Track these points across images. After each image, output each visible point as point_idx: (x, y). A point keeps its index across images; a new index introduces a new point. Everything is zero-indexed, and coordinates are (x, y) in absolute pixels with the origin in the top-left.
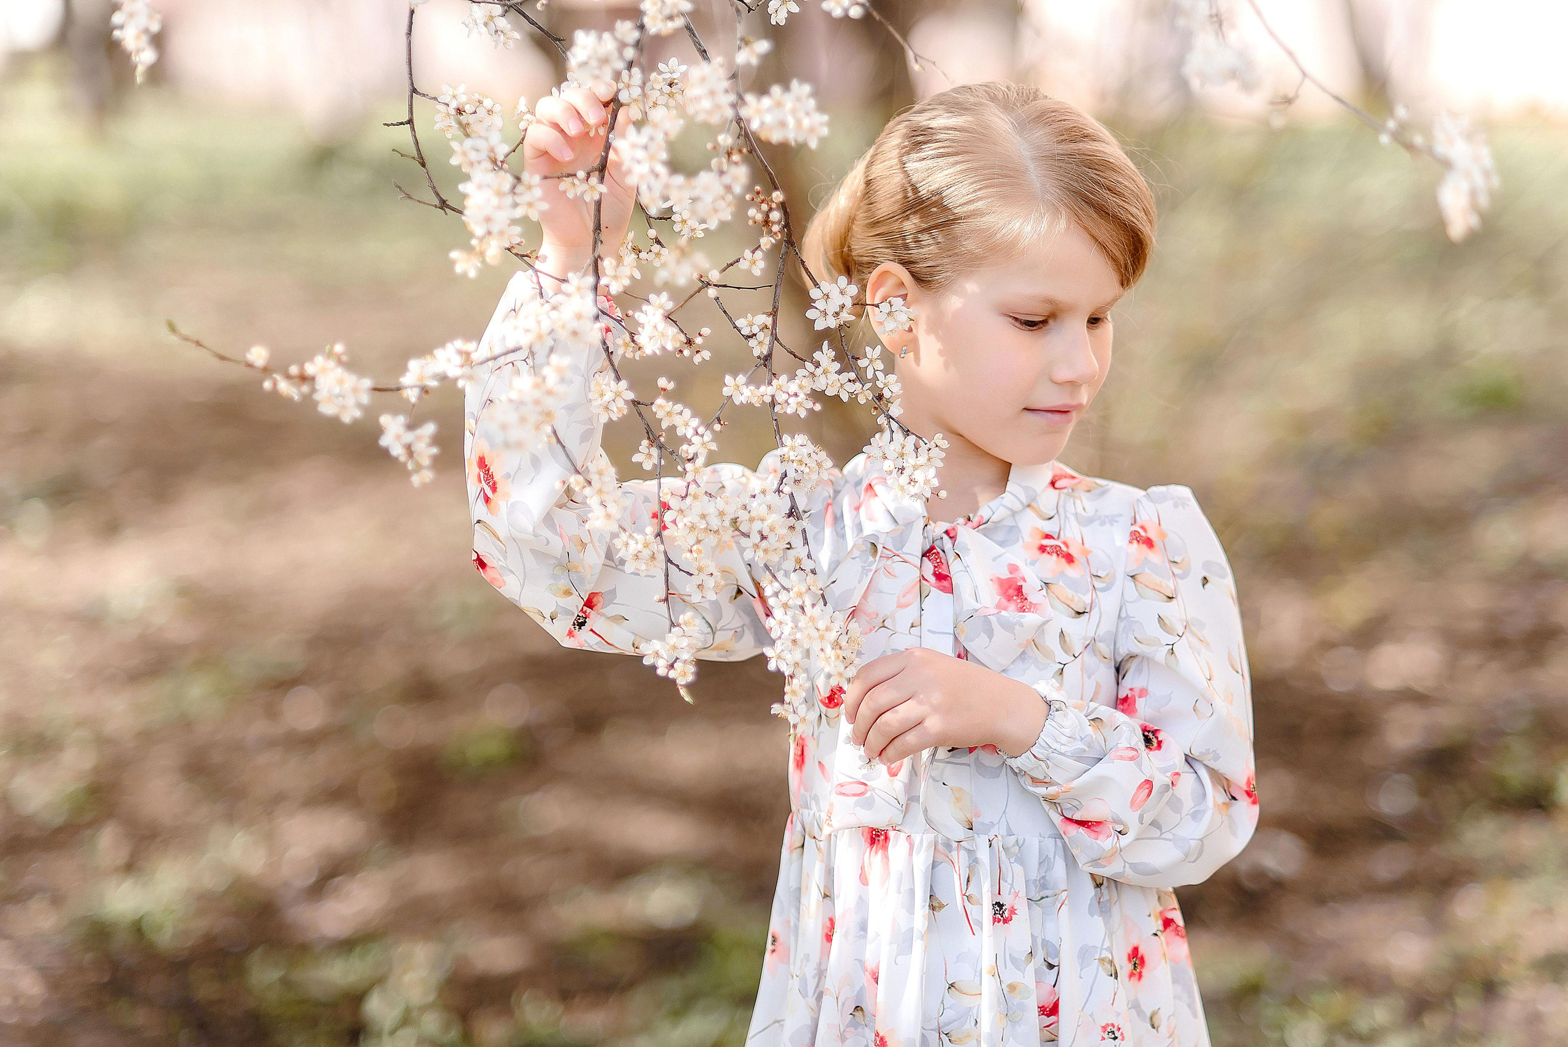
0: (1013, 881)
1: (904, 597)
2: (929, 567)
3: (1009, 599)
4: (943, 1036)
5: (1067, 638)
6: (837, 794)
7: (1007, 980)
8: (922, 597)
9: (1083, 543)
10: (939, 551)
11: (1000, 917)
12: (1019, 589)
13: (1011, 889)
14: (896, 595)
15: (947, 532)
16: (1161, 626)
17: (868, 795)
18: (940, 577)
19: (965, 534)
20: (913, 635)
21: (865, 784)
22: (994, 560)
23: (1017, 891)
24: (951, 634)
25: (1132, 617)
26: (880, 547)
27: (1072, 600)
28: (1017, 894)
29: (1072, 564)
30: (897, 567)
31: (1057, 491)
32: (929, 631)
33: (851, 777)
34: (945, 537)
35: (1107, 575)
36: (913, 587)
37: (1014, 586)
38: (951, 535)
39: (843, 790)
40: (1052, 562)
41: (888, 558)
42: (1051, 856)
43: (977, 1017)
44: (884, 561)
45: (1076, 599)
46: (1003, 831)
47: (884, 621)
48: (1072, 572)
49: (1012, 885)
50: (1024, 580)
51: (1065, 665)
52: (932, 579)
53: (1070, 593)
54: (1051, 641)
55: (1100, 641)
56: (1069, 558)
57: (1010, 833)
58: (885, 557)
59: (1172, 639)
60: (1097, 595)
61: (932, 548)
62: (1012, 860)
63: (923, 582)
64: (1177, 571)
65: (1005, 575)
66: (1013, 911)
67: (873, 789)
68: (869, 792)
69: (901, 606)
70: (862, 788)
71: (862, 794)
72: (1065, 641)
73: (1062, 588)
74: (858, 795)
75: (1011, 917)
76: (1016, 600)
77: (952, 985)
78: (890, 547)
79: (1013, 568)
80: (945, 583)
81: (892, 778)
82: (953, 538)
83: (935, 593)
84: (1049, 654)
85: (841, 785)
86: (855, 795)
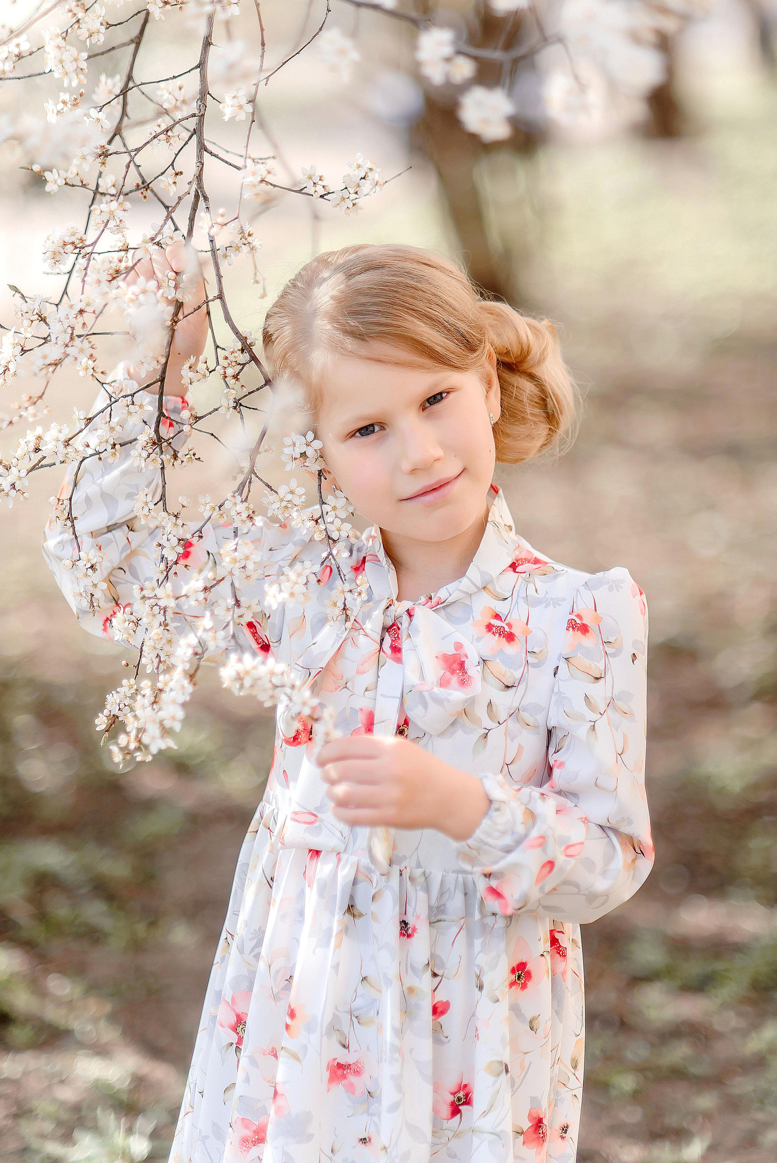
1: (362, 665)
3: (453, 672)
4: (354, 1018)
5: (494, 708)
6: (292, 820)
7: (407, 983)
8: (379, 665)
9: (527, 624)
11: (404, 933)
12: (462, 665)
14: (357, 662)
16: (586, 704)
19: (422, 613)
20: (367, 697)
21: (316, 816)
24: (397, 698)
25: (563, 693)
29: (512, 643)
31: (517, 574)
32: (382, 695)
37: (459, 661)
40: (493, 641)
42: (452, 889)
43: (379, 1008)
45: (508, 674)
46: (413, 864)
47: (346, 683)
48: (511, 649)
50: (467, 657)
51: (489, 730)
53: (503, 668)
54: (481, 712)
55: (524, 710)
56: (510, 637)
57: (419, 866)
59: (594, 716)
64: (609, 650)
66: (414, 930)
67: (322, 821)
69: (359, 672)
70: (312, 818)
71: (311, 823)
72: (492, 710)
73: (497, 666)
77: (364, 979)
79: (459, 646)
84: (476, 721)
86: (306, 823)
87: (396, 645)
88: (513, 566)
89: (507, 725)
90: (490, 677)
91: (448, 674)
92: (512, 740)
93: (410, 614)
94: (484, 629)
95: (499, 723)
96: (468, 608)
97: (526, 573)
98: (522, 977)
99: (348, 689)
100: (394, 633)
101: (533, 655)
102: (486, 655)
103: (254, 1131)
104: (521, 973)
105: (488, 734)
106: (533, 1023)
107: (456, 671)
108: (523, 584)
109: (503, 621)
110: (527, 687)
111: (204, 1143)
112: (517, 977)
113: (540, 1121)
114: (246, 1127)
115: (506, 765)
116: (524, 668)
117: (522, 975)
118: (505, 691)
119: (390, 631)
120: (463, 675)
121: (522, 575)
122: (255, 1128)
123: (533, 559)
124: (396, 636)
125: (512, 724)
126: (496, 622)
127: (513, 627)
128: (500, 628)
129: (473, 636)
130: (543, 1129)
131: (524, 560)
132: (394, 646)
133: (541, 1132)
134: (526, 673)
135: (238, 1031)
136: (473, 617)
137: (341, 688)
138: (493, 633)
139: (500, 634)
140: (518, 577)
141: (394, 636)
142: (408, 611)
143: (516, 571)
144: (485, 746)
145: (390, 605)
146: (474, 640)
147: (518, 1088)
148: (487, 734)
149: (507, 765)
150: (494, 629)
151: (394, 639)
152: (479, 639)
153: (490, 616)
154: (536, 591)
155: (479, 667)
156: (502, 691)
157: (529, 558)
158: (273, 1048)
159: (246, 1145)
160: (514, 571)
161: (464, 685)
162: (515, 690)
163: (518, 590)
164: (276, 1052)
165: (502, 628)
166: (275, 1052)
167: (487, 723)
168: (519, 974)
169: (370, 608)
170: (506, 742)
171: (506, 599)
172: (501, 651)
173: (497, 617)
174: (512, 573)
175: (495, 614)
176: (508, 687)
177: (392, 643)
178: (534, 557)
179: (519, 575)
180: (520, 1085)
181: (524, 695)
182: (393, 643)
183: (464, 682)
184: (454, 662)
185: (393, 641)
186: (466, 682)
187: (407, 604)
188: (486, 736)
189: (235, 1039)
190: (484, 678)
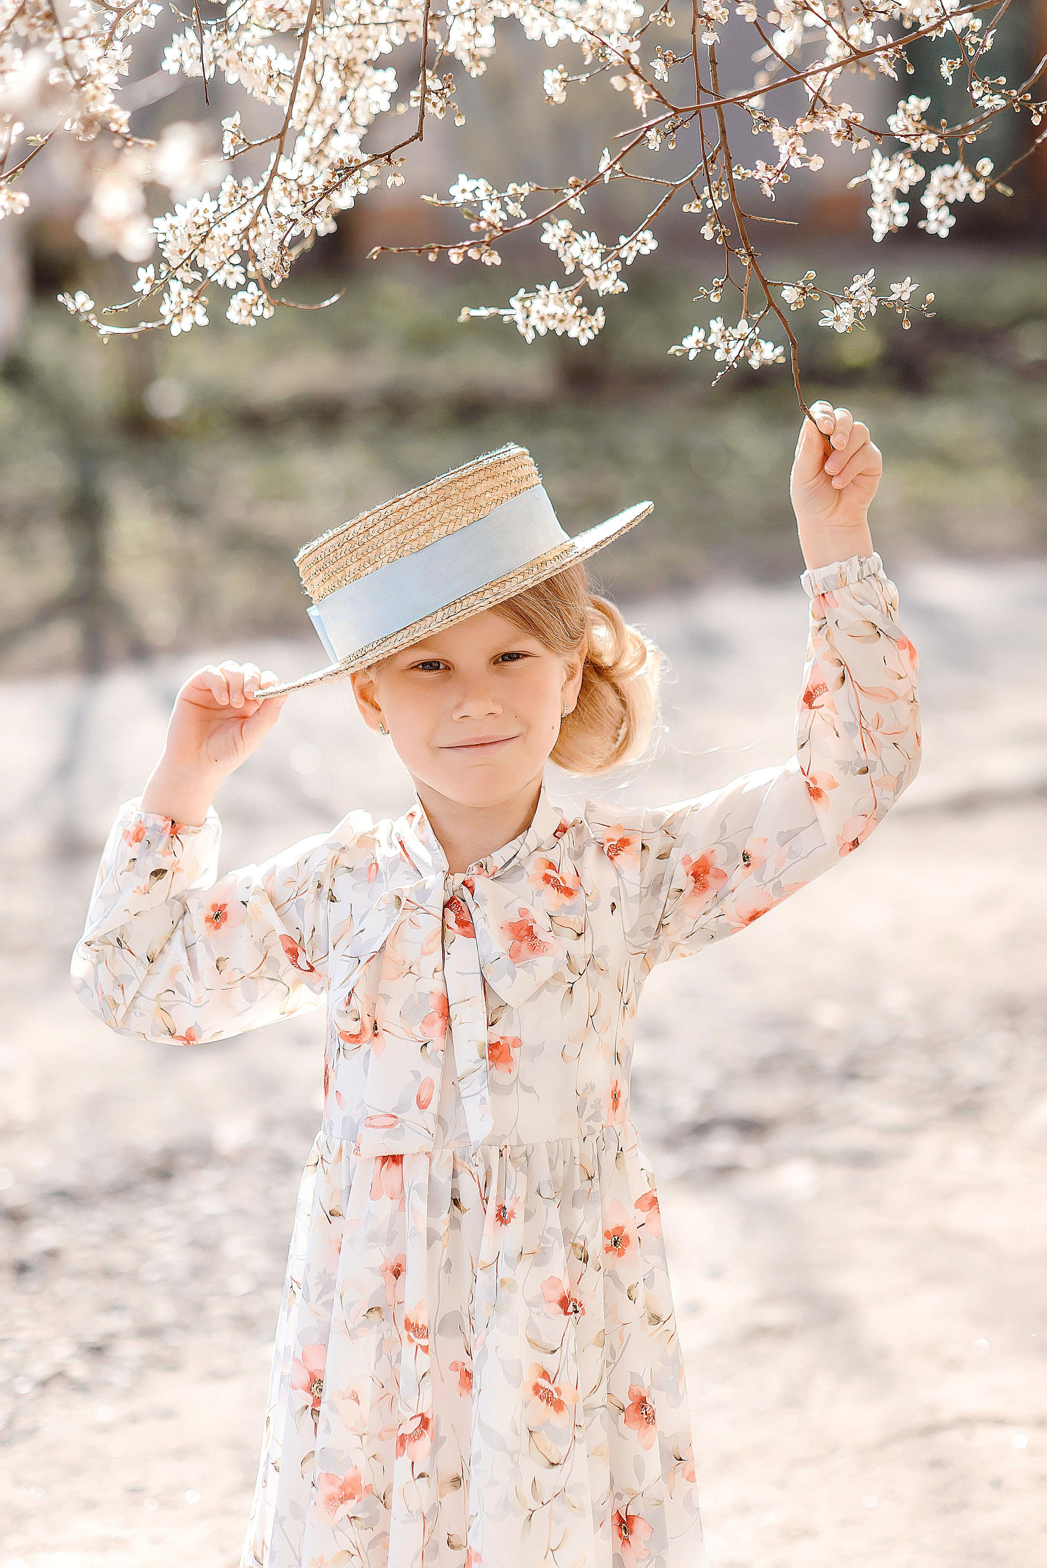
0: (515, 1188)
10: (459, 900)
13: (512, 1196)
15: (464, 883)
17: (398, 1126)
18: (462, 923)
21: (395, 1117)
23: (518, 1197)
28: (517, 1200)
30: (421, 918)
33: (381, 1111)
34: (464, 887)
38: (469, 886)
39: (372, 1123)
41: (413, 910)
44: (408, 914)
47: (410, 968)
49: (514, 1192)
52: (455, 926)
61: (452, 899)
62: (518, 1169)
67: (403, 1121)
68: (399, 1124)
74: (389, 1126)
75: (510, 1220)
80: (467, 929)
81: (422, 1110)
82: (471, 889)
83: (460, 938)
85: (371, 1118)
98: (618, 1243)
99: (413, 973)
103: (340, 1487)
104: (618, 1238)
106: (632, 1292)
111: (281, 1525)
112: (613, 1243)
113: (644, 1400)
114: (331, 1483)
117: (619, 1240)
122: (341, 1483)
130: (647, 1410)
133: (644, 1413)
135: (312, 1391)
137: (404, 974)
147: (618, 1360)
158: (353, 1391)
159: (332, 1504)
164: (357, 1396)
166: (355, 1396)
168: (615, 1239)
180: (620, 1358)
189: (309, 1400)
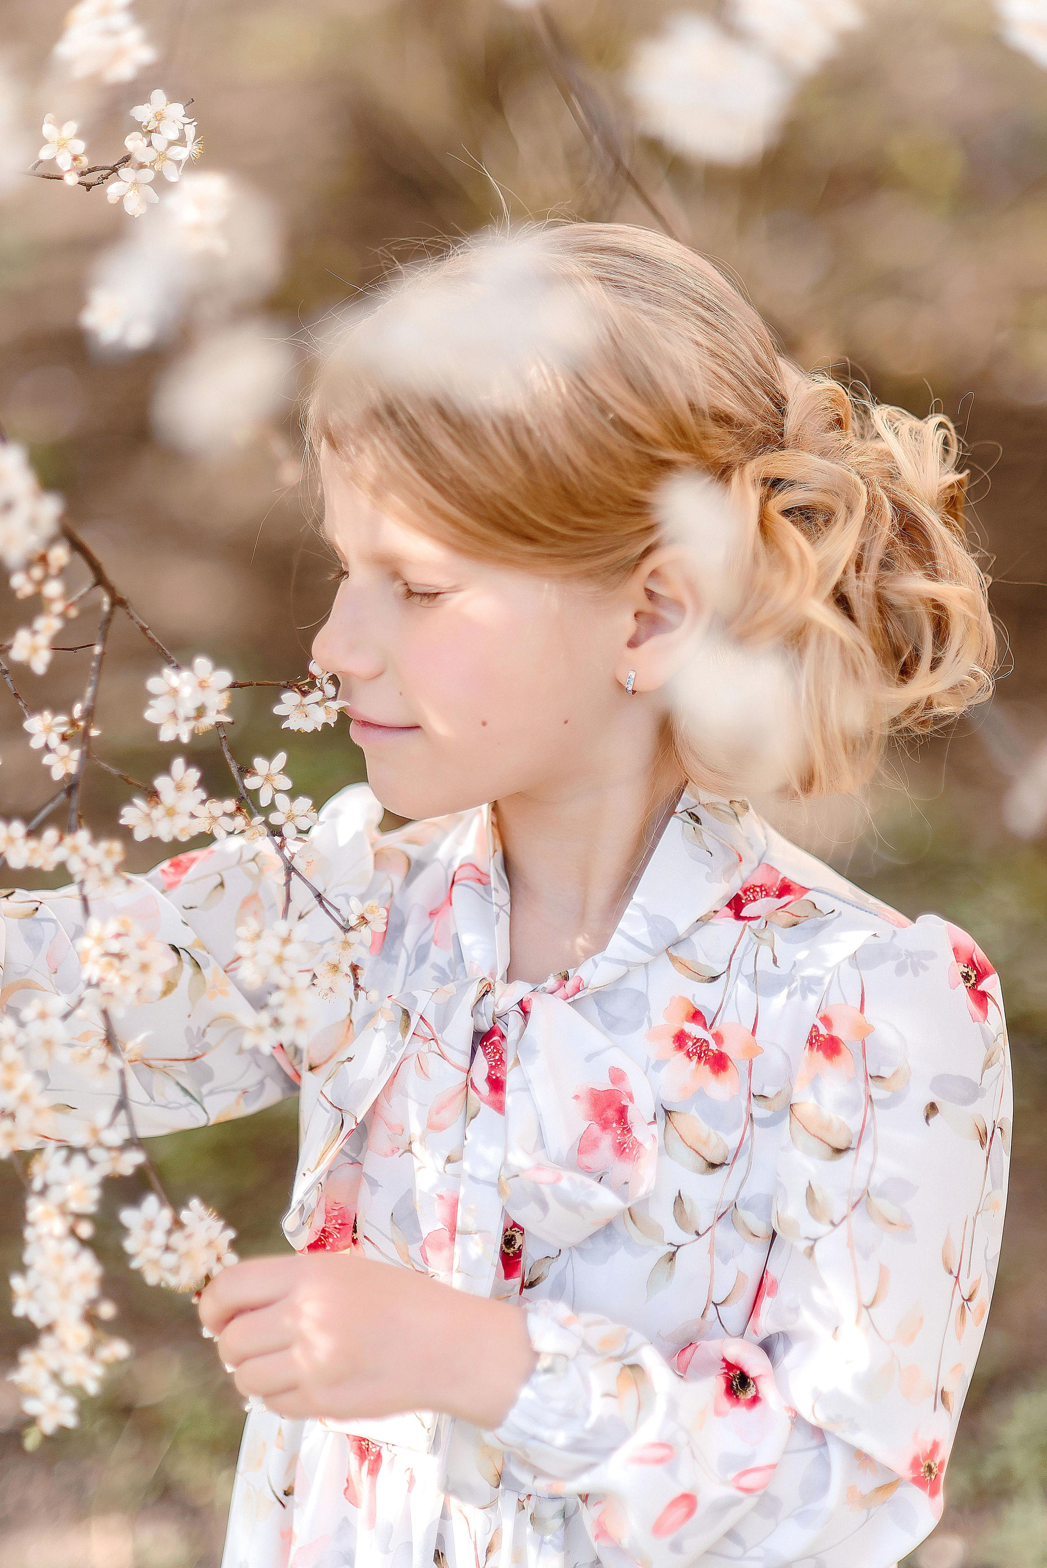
2: (482, 1065)
3: (605, 1125)
5: (687, 1207)
12: (622, 1112)
22: (589, 1058)
26: (415, 1019)
27: (706, 1143)
29: (722, 1074)
31: (741, 923)
35: (778, 1094)
36: (454, 1097)
37: (617, 1105)
45: (714, 1140)
50: (631, 1098)
51: (679, 1247)
53: (704, 1128)
55: (747, 1207)
56: (719, 1063)
58: (421, 1037)
60: (752, 1134)
63: (471, 1090)
65: (604, 1084)
76: (615, 1130)
78: (430, 1019)
79: (617, 1076)
84: (653, 1232)
87: (498, 1075)
88: (736, 905)
89: (713, 1237)
90: (679, 1148)
91: (596, 1128)
92: (725, 1261)
93: (524, 1008)
94: (669, 1043)
95: (697, 1233)
96: (641, 999)
97: (759, 920)
100: (492, 1051)
101: (762, 1102)
102: (672, 1099)
105: (677, 1254)
107: (612, 1123)
108: (752, 944)
109: (708, 1026)
110: (750, 1164)
115: (712, 1306)
116: (745, 1129)
118: (708, 1174)
119: (486, 1045)
120: (623, 1134)
121: (751, 923)
123: (779, 883)
124: (497, 1057)
125: (724, 1234)
126: (694, 1030)
127: (725, 1040)
128: (702, 1044)
129: (648, 1059)
131: (758, 890)
132: (494, 1077)
134: (748, 1139)
136: (649, 1020)
138: (688, 1054)
139: (700, 1058)
140: (744, 929)
141: (494, 1057)
142: (520, 1003)
143: (743, 914)
144: (670, 1275)
145: (487, 992)
146: (650, 1069)
148: (674, 1254)
149: (716, 1305)
150: (690, 1043)
151: (494, 1064)
152: (659, 1065)
153: (683, 1015)
154: (775, 962)
155: (654, 1126)
156: (702, 1173)
157: (769, 884)
160: (738, 917)
161: (624, 1155)
162: (728, 1171)
163: (741, 957)
165: (704, 1044)
167: (674, 1234)
169: (449, 996)
170: (712, 1266)
171: (714, 978)
172: (700, 1093)
173: (696, 1016)
174: (733, 920)
175: (693, 1011)
176: (713, 1166)
177: (490, 1072)
178: (781, 877)
179: (745, 925)
181: (745, 1179)
182: (493, 1072)
183: (625, 1148)
184: (609, 1106)
185: (491, 1067)
186: (627, 1150)
187: (521, 989)
188: (672, 1257)
190: (665, 1149)
